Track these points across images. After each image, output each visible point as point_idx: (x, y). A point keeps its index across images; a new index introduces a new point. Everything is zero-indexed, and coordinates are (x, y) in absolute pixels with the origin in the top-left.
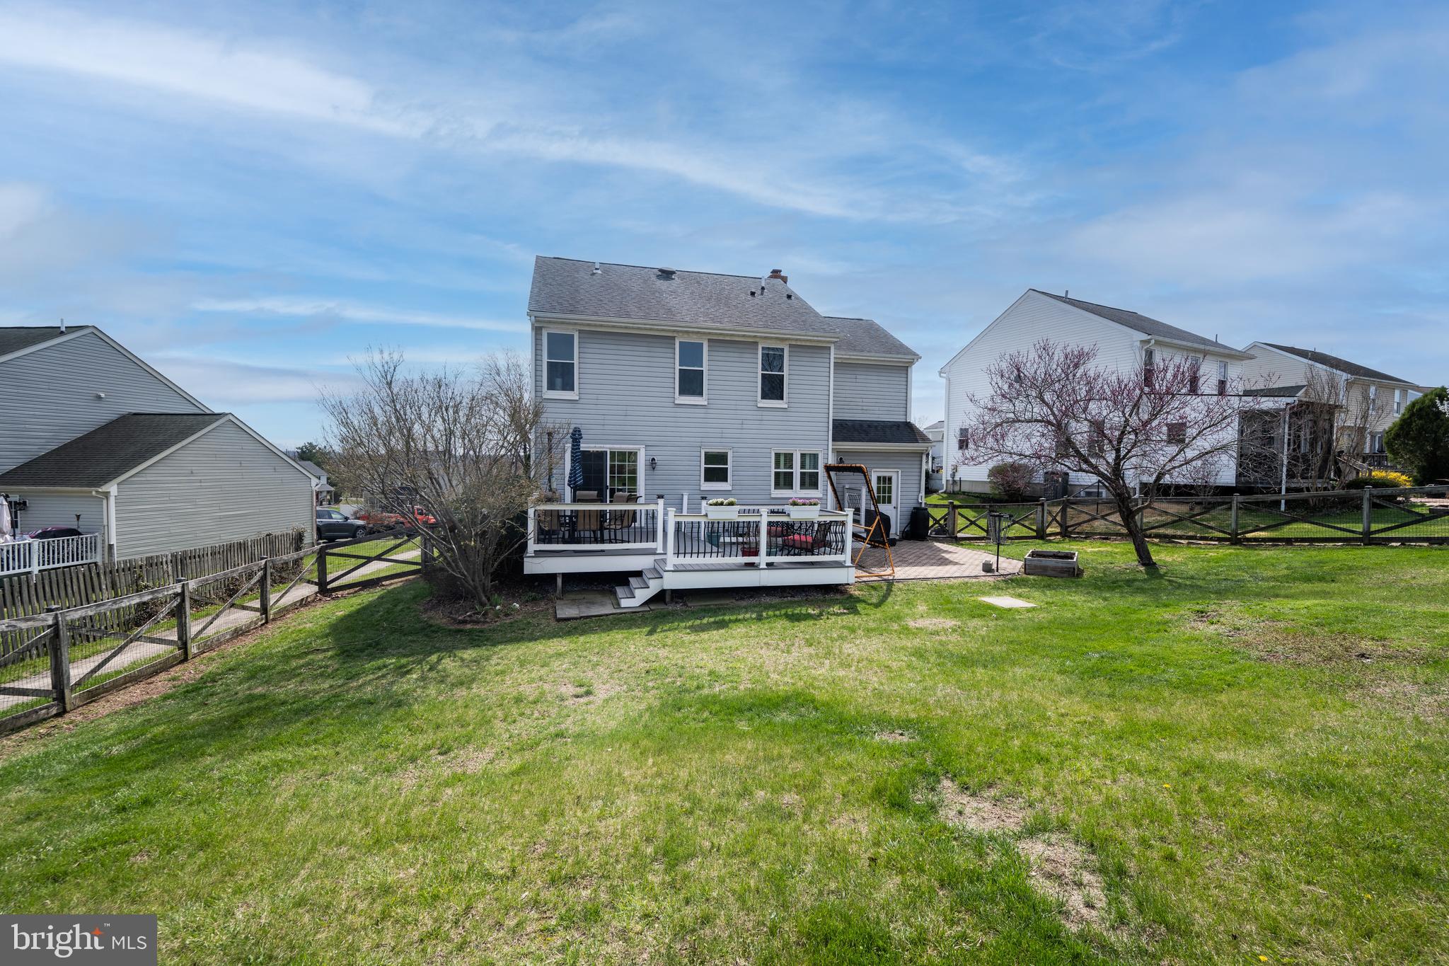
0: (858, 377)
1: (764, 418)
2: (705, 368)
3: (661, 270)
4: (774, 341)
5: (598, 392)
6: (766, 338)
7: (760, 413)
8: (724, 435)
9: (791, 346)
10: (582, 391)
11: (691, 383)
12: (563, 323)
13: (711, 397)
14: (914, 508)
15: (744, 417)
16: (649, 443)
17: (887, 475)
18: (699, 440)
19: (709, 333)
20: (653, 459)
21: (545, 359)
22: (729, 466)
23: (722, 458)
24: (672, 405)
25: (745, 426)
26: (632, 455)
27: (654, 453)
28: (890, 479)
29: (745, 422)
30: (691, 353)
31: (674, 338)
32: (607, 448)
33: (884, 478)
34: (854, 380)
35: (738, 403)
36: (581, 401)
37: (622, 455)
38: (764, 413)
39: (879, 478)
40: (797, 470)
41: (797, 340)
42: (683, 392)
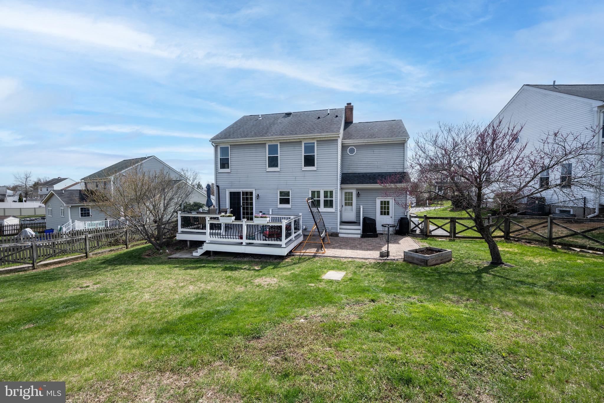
0: (375, 151)
1: (305, 175)
2: (279, 155)
3: (286, 114)
4: (309, 139)
5: (237, 168)
6: (304, 139)
7: (303, 173)
8: (288, 184)
9: (317, 141)
10: (232, 168)
11: (273, 162)
12: (224, 143)
13: (281, 167)
14: (401, 218)
15: (296, 175)
16: (256, 188)
17: (386, 200)
18: (277, 186)
19: (280, 140)
20: (258, 195)
21: (219, 157)
22: (290, 197)
23: (288, 194)
24: (265, 172)
25: (296, 179)
26: (251, 193)
27: (259, 192)
28: (388, 202)
29: (297, 177)
30: (273, 149)
31: (265, 144)
32: (241, 190)
33: (385, 202)
34: (373, 153)
35: (294, 169)
36: (232, 172)
37: (247, 193)
38: (305, 173)
39: (382, 202)
40: (322, 199)
41: (320, 138)
42: (270, 166)
